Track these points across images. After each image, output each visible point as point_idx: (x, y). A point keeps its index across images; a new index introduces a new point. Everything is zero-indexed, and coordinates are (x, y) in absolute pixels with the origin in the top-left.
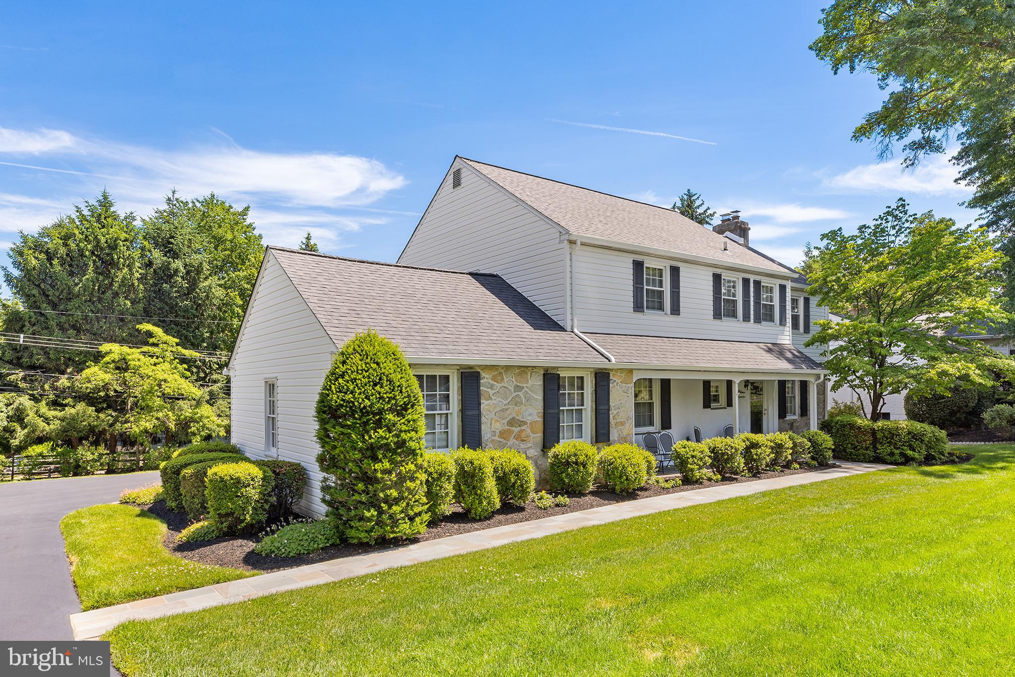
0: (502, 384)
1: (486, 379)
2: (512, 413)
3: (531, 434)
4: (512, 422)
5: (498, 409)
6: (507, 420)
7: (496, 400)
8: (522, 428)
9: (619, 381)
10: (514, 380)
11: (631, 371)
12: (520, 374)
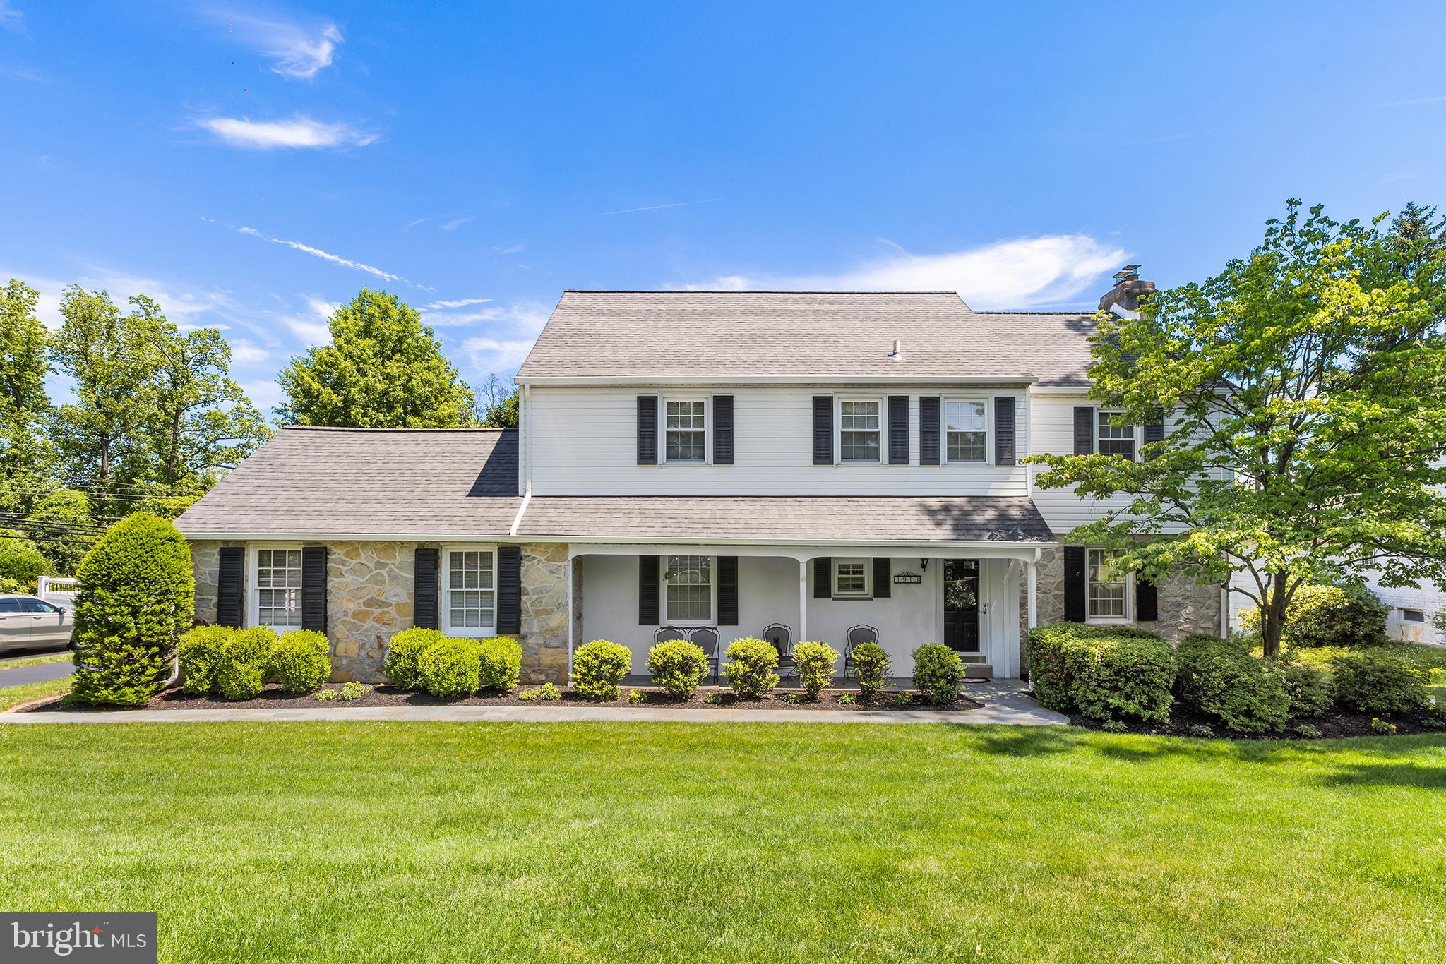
0: (358, 561)
1: (336, 554)
2: (372, 591)
3: (397, 617)
4: (370, 603)
5: (352, 587)
6: (363, 600)
7: (348, 578)
8: (385, 610)
9: (543, 558)
10: (375, 556)
11: (565, 546)
12: (382, 550)
